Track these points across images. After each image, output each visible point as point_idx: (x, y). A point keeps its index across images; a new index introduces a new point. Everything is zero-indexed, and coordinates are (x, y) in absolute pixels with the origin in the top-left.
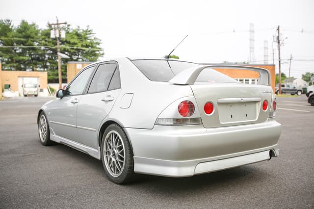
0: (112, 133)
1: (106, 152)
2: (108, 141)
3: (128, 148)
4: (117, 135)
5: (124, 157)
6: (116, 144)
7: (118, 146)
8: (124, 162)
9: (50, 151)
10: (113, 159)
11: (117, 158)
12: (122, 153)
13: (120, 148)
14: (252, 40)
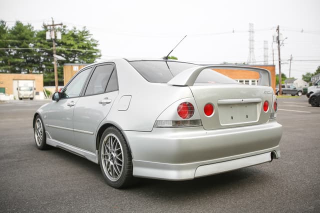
0: (110, 136)
1: (104, 156)
2: (106, 145)
3: (126, 151)
4: (115, 138)
5: (123, 161)
6: (114, 148)
7: (116, 150)
8: (123, 166)
9: (46, 156)
10: (111, 163)
11: (116, 162)
12: (120, 157)
13: (119, 152)
14: (251, 40)
